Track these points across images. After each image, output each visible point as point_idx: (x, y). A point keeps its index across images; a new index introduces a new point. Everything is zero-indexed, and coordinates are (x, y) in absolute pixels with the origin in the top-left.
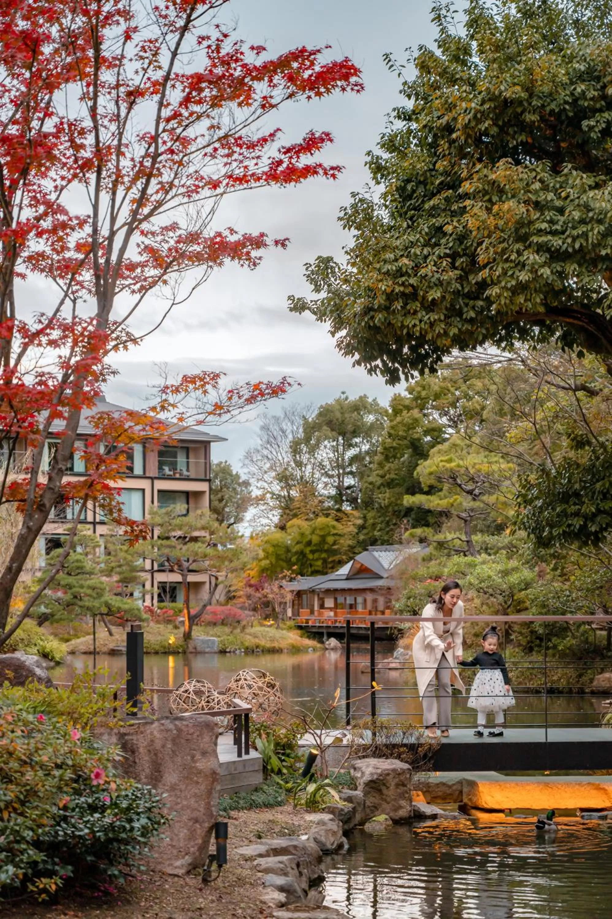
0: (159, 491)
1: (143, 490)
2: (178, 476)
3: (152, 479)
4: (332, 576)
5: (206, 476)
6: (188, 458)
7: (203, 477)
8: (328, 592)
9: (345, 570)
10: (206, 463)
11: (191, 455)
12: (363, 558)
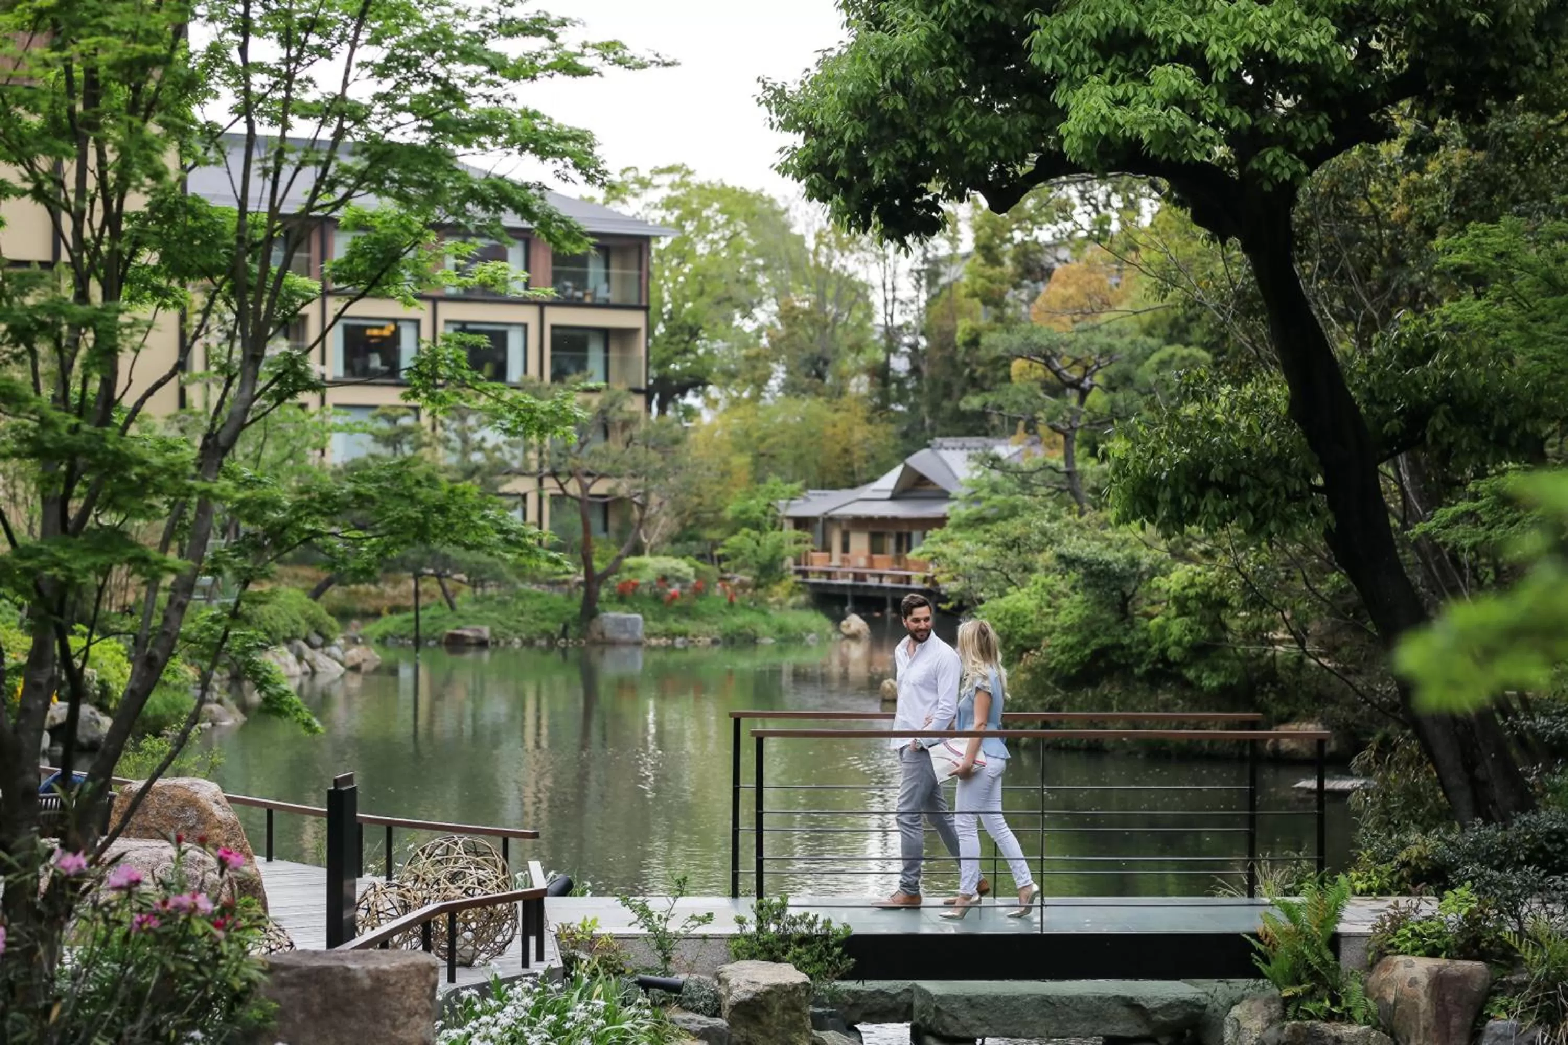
0: (554, 327)
1: (525, 326)
2: (588, 300)
3: (541, 305)
4: (867, 491)
5: (640, 300)
6: (607, 266)
7: (634, 302)
8: (859, 523)
9: (889, 481)
10: (640, 277)
11: (614, 262)
12: (921, 460)
